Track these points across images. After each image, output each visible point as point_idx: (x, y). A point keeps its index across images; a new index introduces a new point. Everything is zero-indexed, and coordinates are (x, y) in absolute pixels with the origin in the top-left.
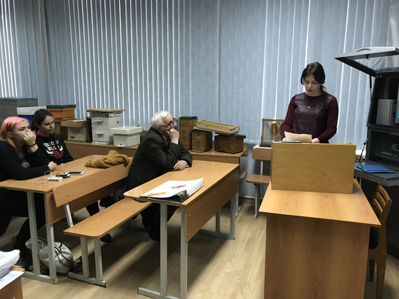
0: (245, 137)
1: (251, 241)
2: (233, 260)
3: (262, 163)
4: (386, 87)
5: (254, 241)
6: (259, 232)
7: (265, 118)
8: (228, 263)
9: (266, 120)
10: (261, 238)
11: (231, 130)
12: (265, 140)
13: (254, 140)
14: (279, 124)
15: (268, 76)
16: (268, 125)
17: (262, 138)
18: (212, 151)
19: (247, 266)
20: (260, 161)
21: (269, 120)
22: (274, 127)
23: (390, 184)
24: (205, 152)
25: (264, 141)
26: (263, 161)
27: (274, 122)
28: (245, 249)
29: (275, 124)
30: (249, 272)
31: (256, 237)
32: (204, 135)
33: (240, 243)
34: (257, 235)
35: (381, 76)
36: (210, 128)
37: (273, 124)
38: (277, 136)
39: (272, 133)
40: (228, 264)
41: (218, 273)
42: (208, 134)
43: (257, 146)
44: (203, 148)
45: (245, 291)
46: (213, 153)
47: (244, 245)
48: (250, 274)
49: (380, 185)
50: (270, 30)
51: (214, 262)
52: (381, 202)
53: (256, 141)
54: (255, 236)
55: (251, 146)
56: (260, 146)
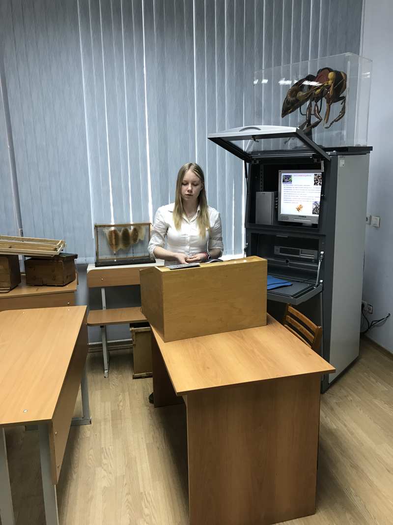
0: (76, 256)
1: (116, 417)
2: (105, 461)
3: (103, 291)
4: (261, 175)
5: (121, 416)
6: (121, 397)
7: (99, 223)
8: (99, 469)
9: (100, 226)
10: (129, 407)
12: (102, 255)
13: (84, 258)
14: (120, 231)
15: (95, 160)
16: (103, 234)
17: (97, 254)
18: (21, 287)
19: (130, 465)
20: (99, 289)
21: (104, 226)
22: (113, 234)
23: (299, 301)
24: (11, 290)
25: (100, 257)
26: (106, 288)
27: (113, 229)
28: (114, 434)
29: (115, 231)
30: (137, 472)
31: (121, 408)
32: (7, 263)
33: (103, 427)
34: (121, 404)
35: (258, 162)
36: (14, 250)
37: (112, 231)
38: (119, 248)
39: (111, 244)
40: (101, 472)
41: (90, 494)
42: (12, 260)
43: (91, 268)
44: (7, 284)
45: (147, 511)
46: (25, 291)
47: (110, 424)
48: (140, 476)
49: (290, 305)
50: (91, 90)
51: (75, 476)
53: (88, 259)
54: (118, 406)
55: (84, 267)
56: (96, 266)
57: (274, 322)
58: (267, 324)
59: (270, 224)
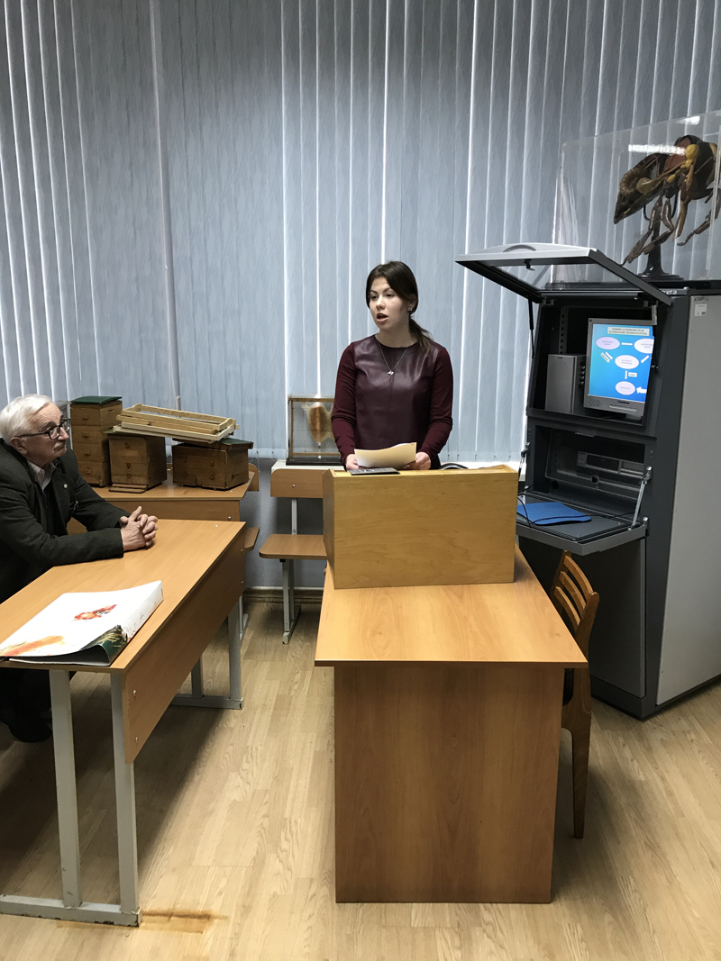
0: (250, 445)
1: (282, 706)
2: (245, 766)
3: (294, 505)
4: (561, 325)
5: (290, 704)
6: (298, 677)
7: (296, 395)
8: (233, 775)
9: (298, 400)
10: (306, 693)
11: (216, 432)
12: (298, 447)
13: (270, 450)
14: (328, 409)
15: (296, 290)
16: (302, 413)
17: (291, 444)
18: (166, 487)
19: (280, 777)
20: (290, 500)
21: (304, 400)
22: (318, 415)
23: (586, 549)
24: (148, 489)
25: (296, 450)
26: (297, 499)
27: (317, 404)
28: (270, 729)
29: (320, 408)
30: (287, 791)
31: (293, 693)
32: (144, 447)
33: (257, 716)
34: (296, 687)
35: (552, 303)
36: (157, 429)
37: (315, 409)
38: (325, 438)
39: (313, 430)
40: (235, 779)
41: (211, 806)
42: (155, 443)
43: (280, 465)
44: (143, 480)
45: (285, 845)
46: (171, 493)
47: (267, 717)
48: (290, 796)
49: (568, 554)
50: (295, 177)
51: (197, 778)
52: (572, 594)
53: (276, 451)
54: (290, 689)
55: (266, 464)
56: (287, 464)
57: (530, 578)
58: (515, 580)
59: (568, 412)
